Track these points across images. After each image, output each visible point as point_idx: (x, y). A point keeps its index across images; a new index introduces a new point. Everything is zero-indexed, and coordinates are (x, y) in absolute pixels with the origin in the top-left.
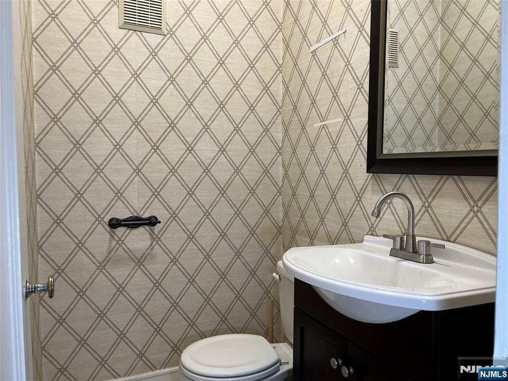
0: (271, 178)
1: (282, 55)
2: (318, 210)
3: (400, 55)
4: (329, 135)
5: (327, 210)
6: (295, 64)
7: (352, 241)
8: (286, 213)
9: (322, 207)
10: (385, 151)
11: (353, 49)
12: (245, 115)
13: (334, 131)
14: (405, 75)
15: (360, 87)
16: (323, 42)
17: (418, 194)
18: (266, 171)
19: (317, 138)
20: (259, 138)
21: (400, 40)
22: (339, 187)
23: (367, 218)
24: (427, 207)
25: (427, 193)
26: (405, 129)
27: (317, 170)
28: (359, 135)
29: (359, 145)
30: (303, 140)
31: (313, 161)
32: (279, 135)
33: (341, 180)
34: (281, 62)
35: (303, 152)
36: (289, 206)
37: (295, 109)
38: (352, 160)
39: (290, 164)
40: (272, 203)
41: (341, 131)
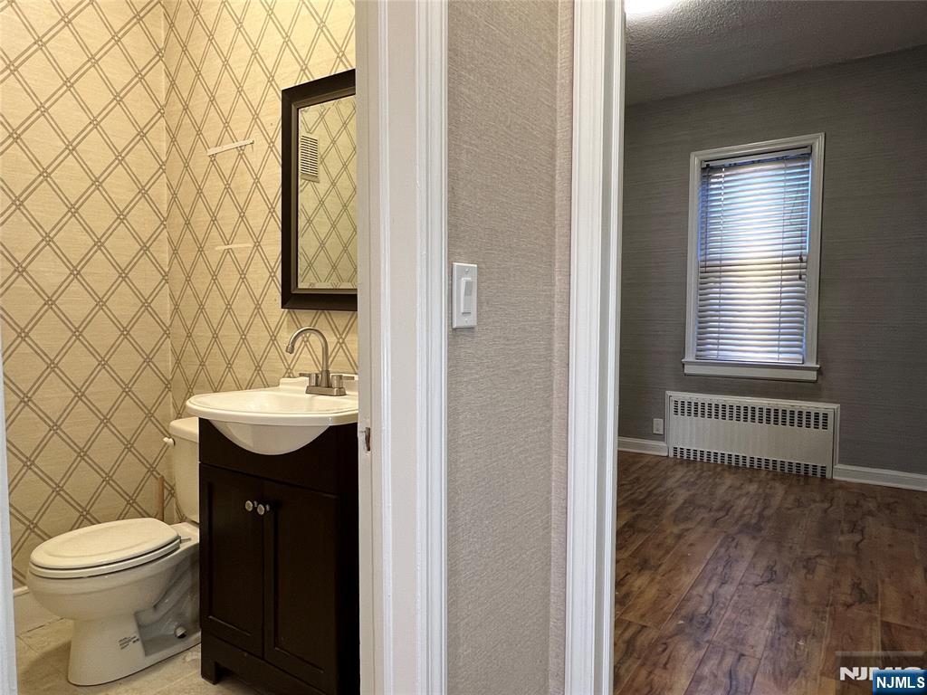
0: (154, 315)
1: (165, 150)
2: (224, 355)
3: (321, 168)
4: (236, 262)
5: (236, 354)
6: (186, 166)
7: (266, 385)
8: (178, 362)
9: (229, 350)
10: (300, 286)
11: (263, 166)
12: (112, 225)
13: (242, 258)
14: (327, 193)
15: (272, 210)
16: (226, 147)
17: (333, 330)
18: (146, 305)
19: (220, 264)
20: (134, 258)
21: (321, 150)
22: (249, 325)
23: (283, 359)
24: (341, 343)
25: (341, 330)
26: (329, 258)
27: (221, 304)
28: (272, 266)
29: (272, 276)
30: (201, 266)
31: (215, 292)
32: (164, 255)
33: (253, 316)
34: (164, 159)
35: (201, 281)
36: (182, 352)
37: (187, 223)
38: (264, 294)
39: (181, 297)
40: (157, 348)
41: (250, 259)
